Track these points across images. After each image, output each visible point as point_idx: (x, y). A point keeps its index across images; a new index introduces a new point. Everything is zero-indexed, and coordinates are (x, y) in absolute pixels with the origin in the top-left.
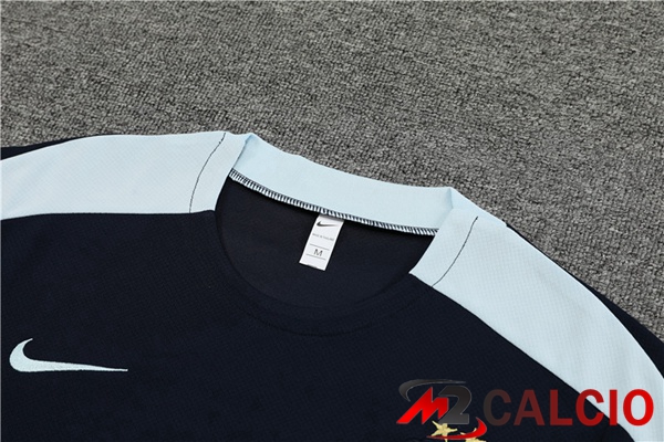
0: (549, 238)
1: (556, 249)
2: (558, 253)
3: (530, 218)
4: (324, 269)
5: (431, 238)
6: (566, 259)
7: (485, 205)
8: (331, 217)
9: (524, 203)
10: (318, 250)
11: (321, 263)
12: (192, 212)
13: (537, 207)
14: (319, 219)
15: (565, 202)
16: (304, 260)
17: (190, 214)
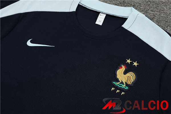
0: (155, 19)
1: (157, 22)
2: (157, 23)
3: (151, 15)
4: (101, 25)
5: (127, 19)
6: (159, 24)
7: (140, 12)
8: (103, 13)
9: (150, 11)
10: (100, 21)
11: (101, 24)
12: (70, 11)
13: (153, 12)
14: (100, 14)
15: (159, 11)
16: (96, 23)
17: (69, 12)
